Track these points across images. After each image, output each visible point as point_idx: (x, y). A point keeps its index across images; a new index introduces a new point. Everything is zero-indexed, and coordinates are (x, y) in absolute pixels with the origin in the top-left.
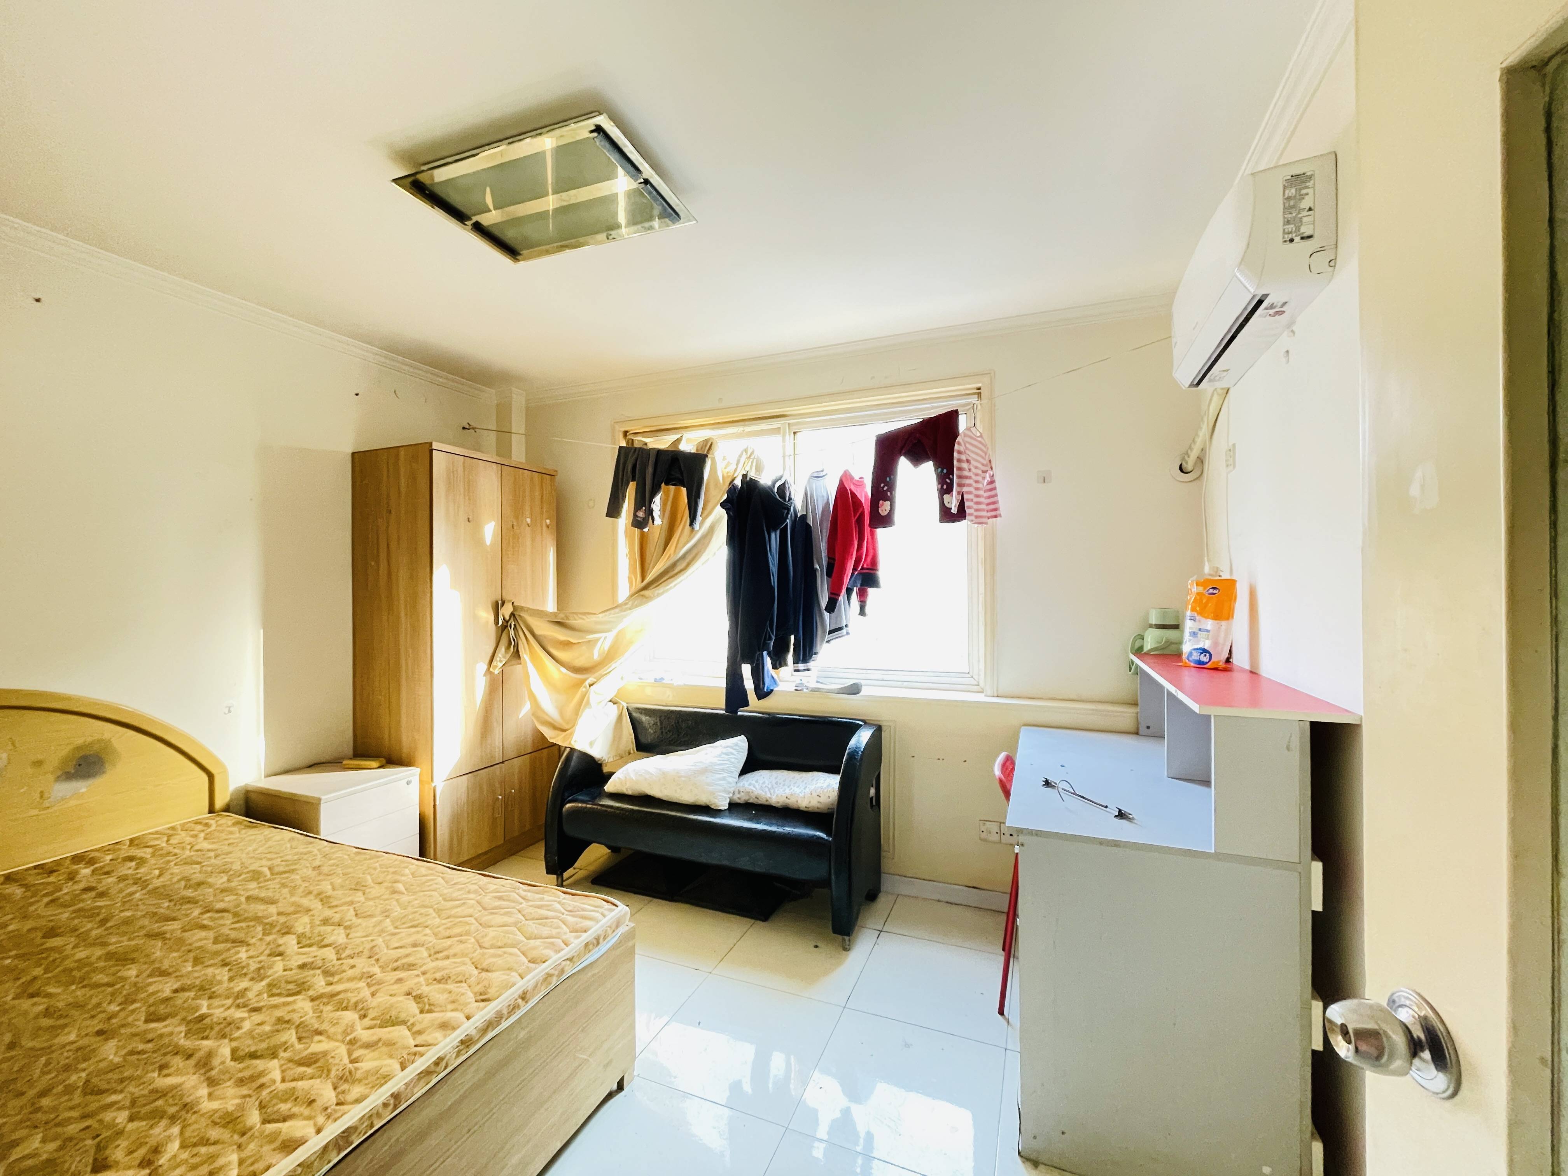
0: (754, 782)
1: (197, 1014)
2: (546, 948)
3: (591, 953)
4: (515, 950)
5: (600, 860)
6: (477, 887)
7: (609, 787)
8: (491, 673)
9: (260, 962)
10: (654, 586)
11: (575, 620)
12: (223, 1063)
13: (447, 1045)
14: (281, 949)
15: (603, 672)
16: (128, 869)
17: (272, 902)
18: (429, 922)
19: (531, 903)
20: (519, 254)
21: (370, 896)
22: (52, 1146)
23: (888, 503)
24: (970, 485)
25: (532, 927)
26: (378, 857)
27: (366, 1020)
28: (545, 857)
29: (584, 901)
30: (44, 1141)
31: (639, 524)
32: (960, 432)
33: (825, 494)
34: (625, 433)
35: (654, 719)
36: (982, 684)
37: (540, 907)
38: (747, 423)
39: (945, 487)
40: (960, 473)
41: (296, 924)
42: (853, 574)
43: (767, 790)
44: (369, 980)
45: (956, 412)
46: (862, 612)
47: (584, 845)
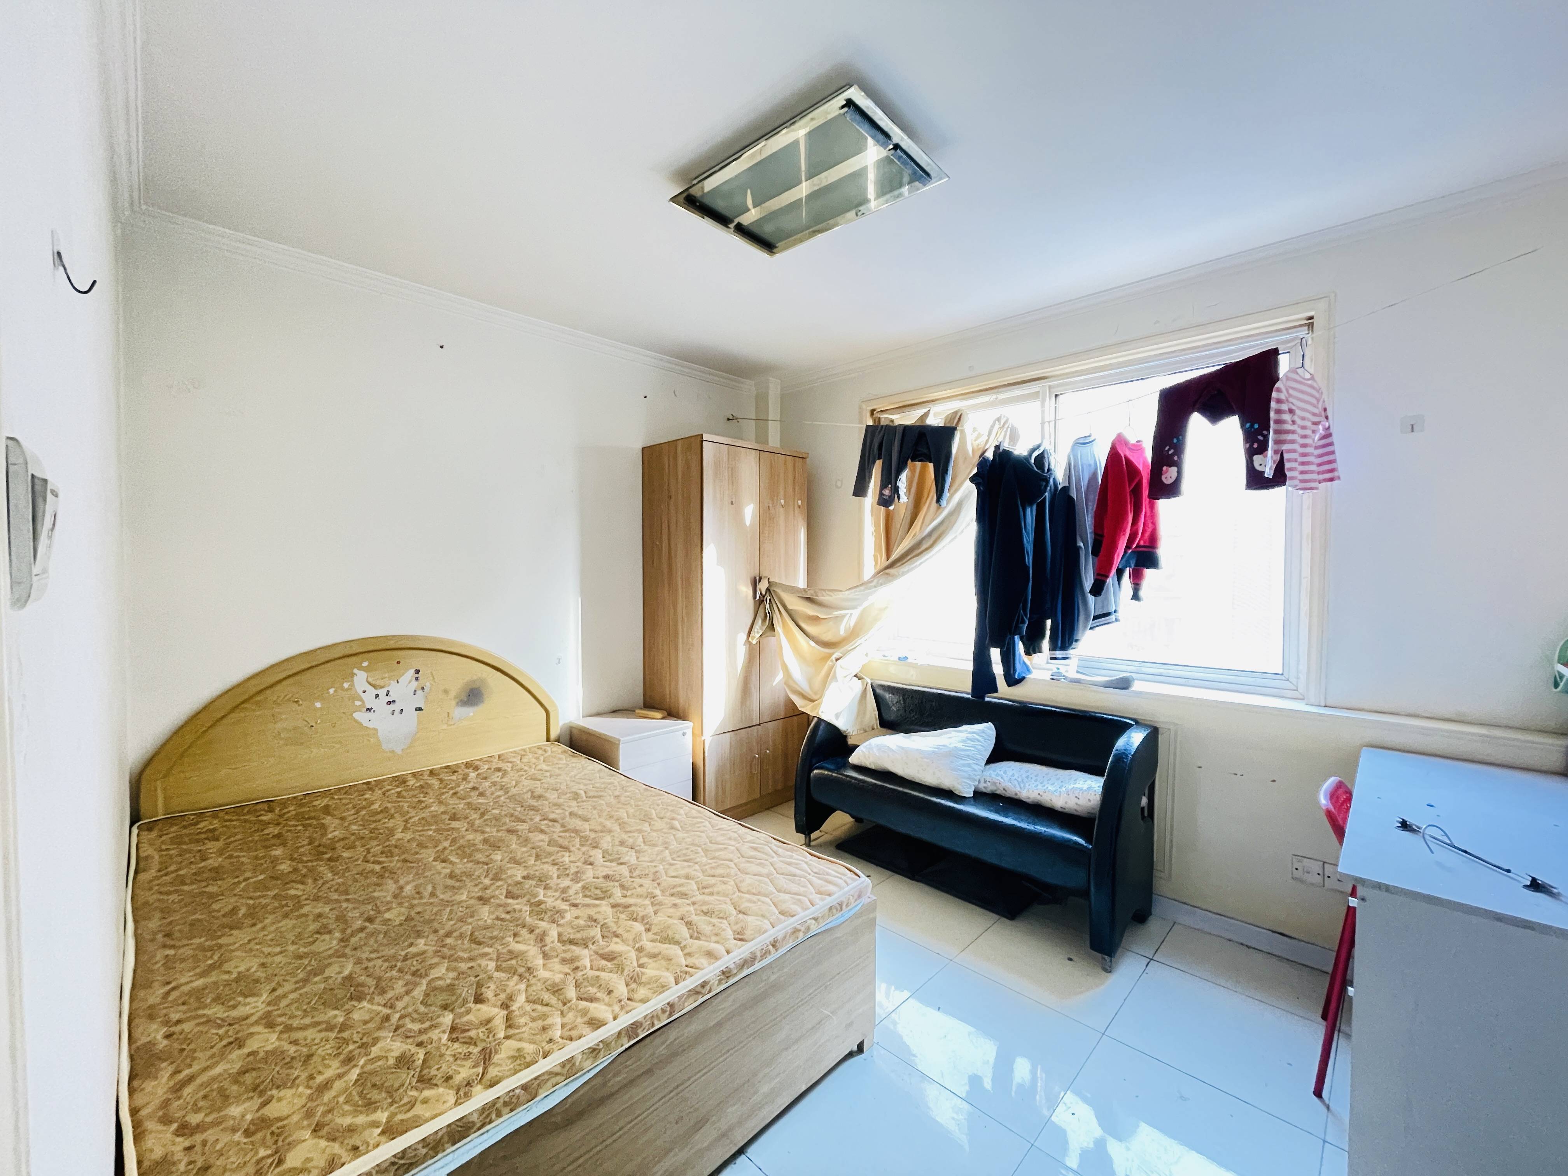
0: (1002, 773)
1: (537, 899)
2: (795, 903)
3: (834, 917)
4: (767, 900)
5: (844, 828)
6: (736, 835)
7: (854, 759)
8: (750, 643)
9: (577, 867)
10: (899, 564)
11: (823, 596)
12: (553, 942)
13: (711, 972)
14: (592, 859)
15: (848, 647)
16: (496, 777)
17: (586, 820)
18: (698, 860)
19: (781, 859)
20: (776, 247)
21: (655, 828)
22: (452, 975)
23: (1174, 470)
24: (1293, 442)
25: (782, 881)
26: (660, 795)
27: (650, 933)
28: (795, 816)
29: (829, 866)
30: (447, 969)
31: (885, 502)
32: (1281, 376)
33: (1092, 462)
34: (872, 412)
35: (897, 697)
36: (1302, 688)
37: (789, 864)
38: (1000, 390)
39: (1255, 446)
40: (1278, 427)
41: (602, 841)
42: (1125, 552)
43: (1016, 783)
44: (652, 900)
45: (1275, 352)
46: (1136, 597)
47: (830, 811)
